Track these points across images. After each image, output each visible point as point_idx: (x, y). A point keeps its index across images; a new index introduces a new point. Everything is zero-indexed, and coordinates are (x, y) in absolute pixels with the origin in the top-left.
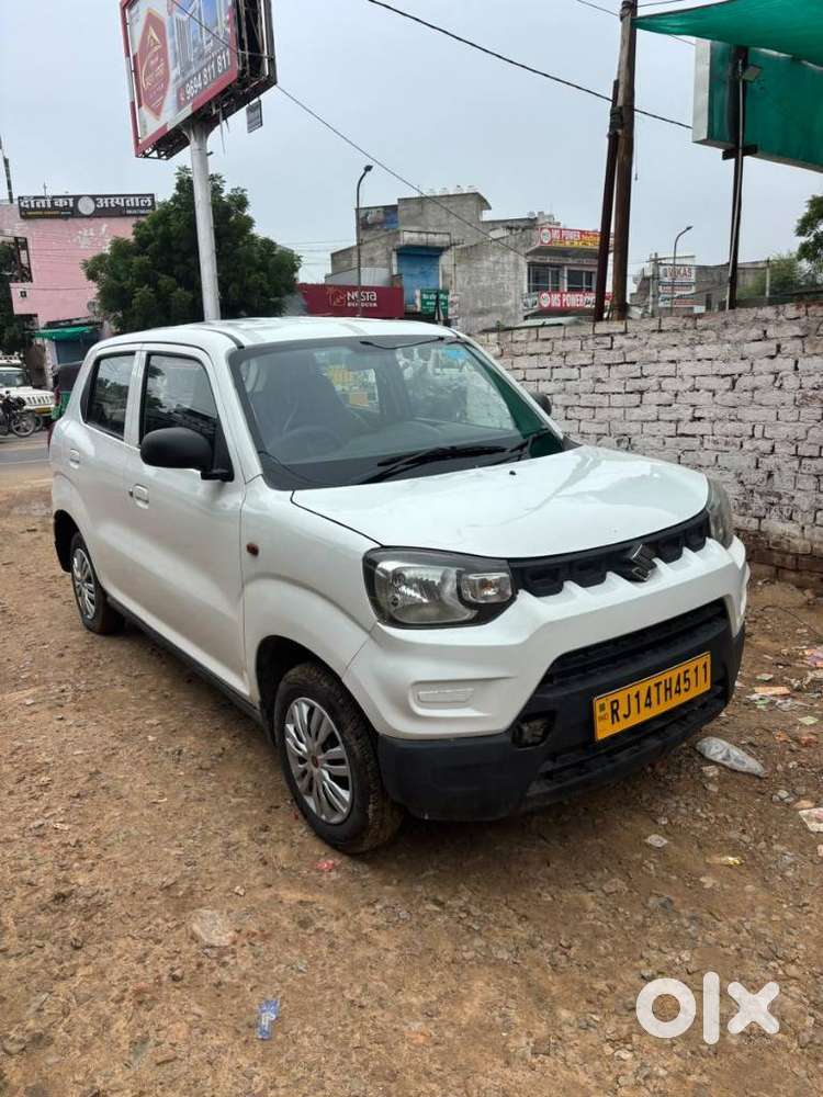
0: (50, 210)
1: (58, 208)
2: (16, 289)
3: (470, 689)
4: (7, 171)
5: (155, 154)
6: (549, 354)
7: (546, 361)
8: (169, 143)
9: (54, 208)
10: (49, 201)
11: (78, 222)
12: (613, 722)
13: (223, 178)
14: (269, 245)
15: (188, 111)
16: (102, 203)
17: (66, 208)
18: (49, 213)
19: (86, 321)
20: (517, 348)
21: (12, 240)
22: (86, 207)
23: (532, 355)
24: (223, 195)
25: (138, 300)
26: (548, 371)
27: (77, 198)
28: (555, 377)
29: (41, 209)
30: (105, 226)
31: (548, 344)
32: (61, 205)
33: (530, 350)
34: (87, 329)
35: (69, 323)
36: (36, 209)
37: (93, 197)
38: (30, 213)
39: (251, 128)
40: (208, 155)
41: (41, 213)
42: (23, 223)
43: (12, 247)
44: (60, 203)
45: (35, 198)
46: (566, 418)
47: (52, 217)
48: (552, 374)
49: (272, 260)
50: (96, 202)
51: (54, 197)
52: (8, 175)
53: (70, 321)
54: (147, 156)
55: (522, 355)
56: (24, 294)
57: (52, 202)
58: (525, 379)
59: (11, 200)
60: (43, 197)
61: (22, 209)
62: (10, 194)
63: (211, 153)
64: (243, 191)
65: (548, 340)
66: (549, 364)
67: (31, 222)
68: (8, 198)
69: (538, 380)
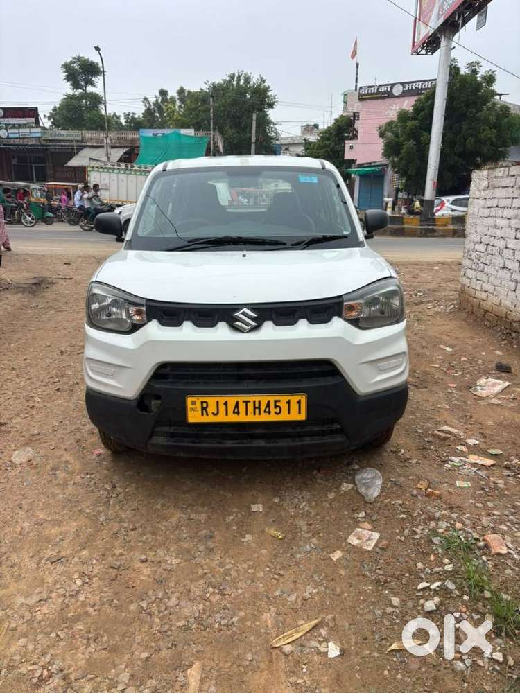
0: (375, 94)
1: (381, 93)
2: (348, 143)
3: (113, 370)
4: (357, 71)
5: (424, 52)
6: (512, 187)
7: (510, 192)
8: (432, 44)
9: (379, 92)
10: (376, 88)
11: (390, 101)
12: (202, 414)
13: (480, 64)
14: (505, 109)
15: (441, 21)
16: (408, 87)
17: (386, 92)
18: (376, 96)
19: (379, 163)
20: (497, 182)
21: (352, 114)
22: (397, 91)
23: (504, 188)
24: (478, 76)
25: (404, 150)
26: (510, 200)
27: (392, 85)
28: (513, 205)
29: (371, 94)
30: (406, 102)
31: (513, 179)
32: (383, 90)
33: (503, 185)
34: (377, 169)
35: (370, 165)
36: (368, 94)
37: (403, 84)
38: (363, 97)
39: (478, 28)
40: (452, 49)
41: (370, 96)
42: (360, 103)
43: (352, 118)
44: (383, 89)
45: (369, 87)
46: (516, 238)
47: (377, 98)
48: (512, 202)
49: (506, 120)
50: (404, 87)
51: (380, 86)
52: (357, 74)
53: (370, 163)
54: (418, 54)
55: (499, 187)
56: (351, 147)
57: (378, 89)
58: (497, 206)
59: (356, 90)
60: (373, 86)
61: (360, 95)
62: (356, 85)
63: (454, 47)
64: (493, 72)
65: (514, 176)
66: (511, 196)
67: (364, 102)
68: (354, 88)
69: (504, 207)
